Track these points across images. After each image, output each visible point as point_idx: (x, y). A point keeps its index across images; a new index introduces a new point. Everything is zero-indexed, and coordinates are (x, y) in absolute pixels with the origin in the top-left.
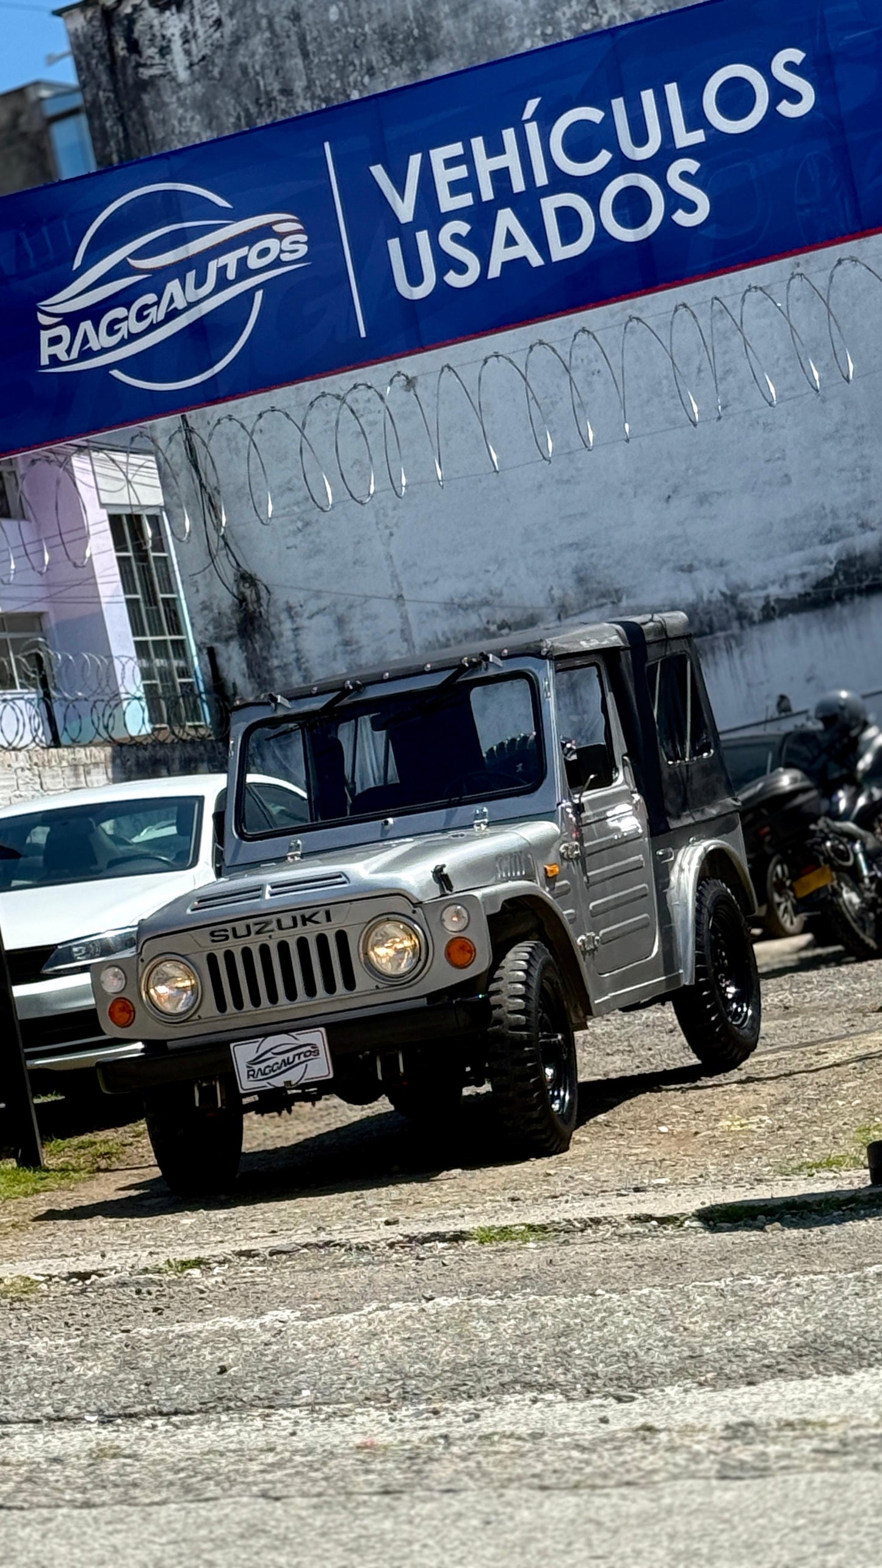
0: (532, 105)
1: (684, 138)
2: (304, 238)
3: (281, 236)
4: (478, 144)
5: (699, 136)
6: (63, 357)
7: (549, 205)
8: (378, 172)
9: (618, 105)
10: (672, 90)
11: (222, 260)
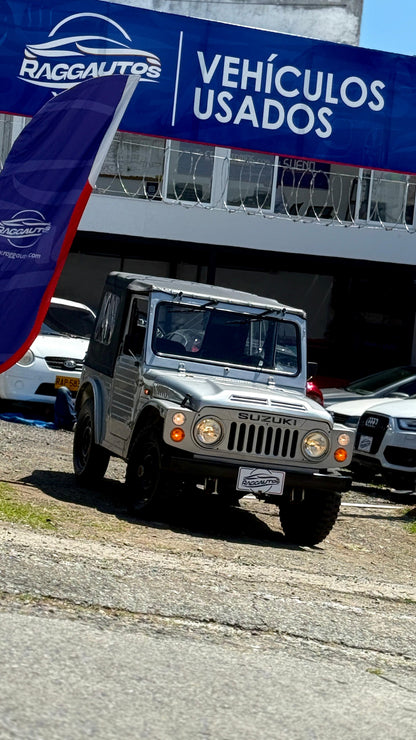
0: (273, 56)
1: (329, 99)
2: (160, 70)
3: (150, 65)
4: (246, 62)
5: (335, 101)
6: (32, 76)
7: (268, 103)
8: (200, 55)
9: (308, 73)
10: (330, 76)
11: (120, 63)
